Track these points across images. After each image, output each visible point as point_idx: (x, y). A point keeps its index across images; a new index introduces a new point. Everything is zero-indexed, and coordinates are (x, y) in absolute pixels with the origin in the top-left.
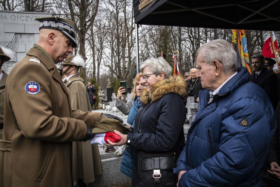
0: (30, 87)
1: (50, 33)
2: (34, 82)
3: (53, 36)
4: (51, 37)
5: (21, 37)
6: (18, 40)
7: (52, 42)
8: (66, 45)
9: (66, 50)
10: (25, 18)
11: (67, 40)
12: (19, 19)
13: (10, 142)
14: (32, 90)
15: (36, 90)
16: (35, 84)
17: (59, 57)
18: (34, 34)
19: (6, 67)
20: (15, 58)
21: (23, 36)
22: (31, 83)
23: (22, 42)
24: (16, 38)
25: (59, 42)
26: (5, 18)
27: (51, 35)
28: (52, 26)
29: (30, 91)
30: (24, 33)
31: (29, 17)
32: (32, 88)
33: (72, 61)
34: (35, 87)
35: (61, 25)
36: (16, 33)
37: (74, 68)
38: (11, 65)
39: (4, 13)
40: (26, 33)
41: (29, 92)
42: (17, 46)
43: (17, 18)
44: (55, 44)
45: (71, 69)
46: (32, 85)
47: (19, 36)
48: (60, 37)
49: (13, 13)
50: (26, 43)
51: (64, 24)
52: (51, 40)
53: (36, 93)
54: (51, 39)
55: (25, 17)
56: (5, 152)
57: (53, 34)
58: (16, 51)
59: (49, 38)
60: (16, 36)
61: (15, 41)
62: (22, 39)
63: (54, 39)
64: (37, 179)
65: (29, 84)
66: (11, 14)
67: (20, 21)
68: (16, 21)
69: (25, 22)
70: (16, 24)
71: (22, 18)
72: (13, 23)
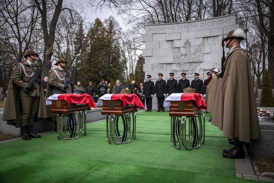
5: (207, 40)
6: (205, 43)
10: (211, 23)
12: (207, 25)
18: (218, 36)
19: (195, 66)
20: (202, 59)
21: (209, 39)
23: (208, 44)
24: (204, 42)
26: (196, 27)
30: (210, 36)
31: (215, 22)
33: (233, 34)
36: (204, 38)
37: (235, 40)
38: (199, 65)
39: (195, 22)
40: (212, 36)
42: (204, 48)
43: (205, 25)
45: (233, 41)
47: (206, 39)
49: (202, 21)
50: (211, 45)
58: (203, 53)
60: (204, 39)
62: (208, 42)
66: (201, 22)
67: (207, 27)
68: (204, 27)
69: (211, 27)
70: (204, 30)
71: (209, 24)
72: (202, 30)
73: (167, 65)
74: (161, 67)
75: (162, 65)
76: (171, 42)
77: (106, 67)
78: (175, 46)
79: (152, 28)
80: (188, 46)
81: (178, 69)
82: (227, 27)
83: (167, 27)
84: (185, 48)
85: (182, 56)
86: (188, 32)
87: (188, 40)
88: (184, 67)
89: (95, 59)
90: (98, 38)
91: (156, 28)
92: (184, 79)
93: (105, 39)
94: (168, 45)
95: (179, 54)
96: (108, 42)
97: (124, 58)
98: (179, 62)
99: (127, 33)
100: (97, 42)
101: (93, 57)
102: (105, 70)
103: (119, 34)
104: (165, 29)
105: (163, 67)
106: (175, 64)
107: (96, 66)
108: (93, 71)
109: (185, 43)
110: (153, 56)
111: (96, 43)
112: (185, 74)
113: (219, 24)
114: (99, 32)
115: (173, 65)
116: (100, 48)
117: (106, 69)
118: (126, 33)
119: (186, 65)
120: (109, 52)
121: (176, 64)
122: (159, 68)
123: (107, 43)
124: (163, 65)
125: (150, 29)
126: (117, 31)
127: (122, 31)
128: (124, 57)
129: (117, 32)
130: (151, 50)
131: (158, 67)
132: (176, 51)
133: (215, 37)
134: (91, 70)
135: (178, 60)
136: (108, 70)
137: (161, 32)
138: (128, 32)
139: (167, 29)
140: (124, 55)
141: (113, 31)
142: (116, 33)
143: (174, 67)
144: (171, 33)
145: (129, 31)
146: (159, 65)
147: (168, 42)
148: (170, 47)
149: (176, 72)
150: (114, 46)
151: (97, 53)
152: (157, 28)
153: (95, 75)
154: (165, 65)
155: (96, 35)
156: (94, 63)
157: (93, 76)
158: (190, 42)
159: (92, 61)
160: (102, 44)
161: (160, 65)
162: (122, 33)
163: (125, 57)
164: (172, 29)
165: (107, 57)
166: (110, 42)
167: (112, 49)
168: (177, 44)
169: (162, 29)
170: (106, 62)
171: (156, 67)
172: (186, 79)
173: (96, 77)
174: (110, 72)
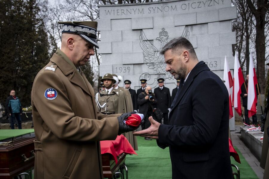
0: (49, 93)
1: (68, 39)
2: (51, 89)
3: (72, 41)
4: (70, 42)
5: (192, 30)
6: (188, 33)
7: (71, 47)
8: (85, 48)
9: (85, 54)
10: (197, 5)
11: (86, 43)
12: (190, 7)
13: (40, 142)
14: (50, 96)
15: (54, 96)
16: (53, 90)
17: (79, 61)
18: (207, 23)
21: (194, 27)
22: (49, 89)
23: (194, 35)
25: (78, 46)
26: (175, 9)
27: (70, 40)
28: (71, 30)
29: (49, 97)
30: (196, 23)
31: (202, 3)
32: (51, 94)
34: (53, 93)
35: (79, 29)
36: (187, 26)
39: (174, 3)
40: (198, 23)
41: (49, 99)
43: (188, 7)
44: (74, 49)
46: (50, 92)
47: (189, 28)
48: (79, 41)
50: (198, 36)
51: (83, 27)
52: (70, 46)
53: (54, 98)
54: (70, 44)
55: (197, 3)
56: (38, 151)
57: (72, 39)
59: (69, 43)
60: (187, 28)
61: (185, 35)
62: (193, 31)
63: (73, 43)
64: (64, 176)
65: (47, 91)
67: (191, 10)
68: (187, 10)
69: (197, 10)
70: (187, 14)
71: (193, 6)
72: (183, 14)
73: (135, 65)
74: (126, 69)
75: (126, 66)
76: (139, 31)
77: (28, 62)
78: (145, 38)
79: (110, 11)
80: (165, 38)
81: (151, 71)
82: (220, 10)
83: (132, 10)
84: (160, 40)
85: (156, 52)
86: (163, 16)
87: (163, 29)
88: (159, 69)
89: (8, 50)
90: (12, 17)
91: (116, 11)
92: (162, 88)
93: (23, 18)
94: (135, 36)
95: (152, 50)
96: (28, 23)
97: (55, 48)
98: (152, 62)
99: (57, 10)
100: (10, 23)
101: (6, 47)
102: (27, 67)
103: (45, 10)
104: (130, 11)
105: (129, 69)
106: (146, 65)
107: (11, 61)
108: (8, 68)
109: (160, 33)
110: (113, 52)
111: (8, 24)
112: (163, 80)
113: (209, 6)
114: (13, 7)
115: (143, 66)
116: (16, 33)
117: (28, 65)
118: (55, 10)
119: (162, 65)
120: (31, 38)
121: (148, 64)
122: (123, 70)
123: (27, 26)
124: (129, 66)
125: (107, 11)
126: (41, 5)
127: (48, 6)
128: (54, 46)
129: (41, 7)
130: (110, 44)
131: (121, 69)
132: (148, 46)
133: (202, 25)
134: (3, 67)
135: (150, 59)
136: (31, 66)
137: (124, 16)
138: (59, 8)
139: (133, 12)
140: (54, 43)
141: (34, 5)
142: (39, 10)
143: (145, 69)
144: (138, 18)
145: (60, 6)
146: (122, 66)
147: (135, 31)
148: (137, 40)
149: (147, 76)
150: (37, 30)
151: (11, 40)
152: (118, 11)
153: (11, 75)
154: (132, 66)
155: (8, 11)
156: (8, 56)
157: (7, 76)
158: (166, 32)
159: (5, 53)
160: (20, 27)
161: (125, 66)
162: (49, 9)
163: (56, 46)
164: (139, 13)
165: (29, 46)
166: (31, 23)
167: (35, 35)
168: (148, 35)
169: (125, 12)
170: (27, 54)
171: (118, 69)
172: (164, 87)
173: (13, 78)
174: (35, 70)
